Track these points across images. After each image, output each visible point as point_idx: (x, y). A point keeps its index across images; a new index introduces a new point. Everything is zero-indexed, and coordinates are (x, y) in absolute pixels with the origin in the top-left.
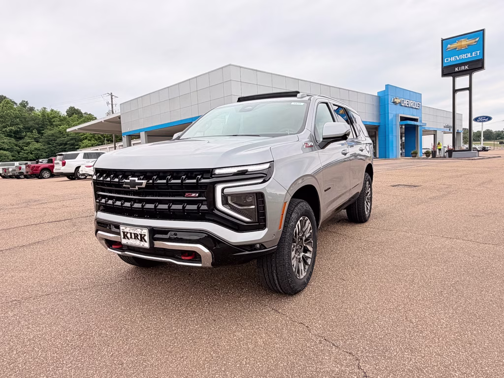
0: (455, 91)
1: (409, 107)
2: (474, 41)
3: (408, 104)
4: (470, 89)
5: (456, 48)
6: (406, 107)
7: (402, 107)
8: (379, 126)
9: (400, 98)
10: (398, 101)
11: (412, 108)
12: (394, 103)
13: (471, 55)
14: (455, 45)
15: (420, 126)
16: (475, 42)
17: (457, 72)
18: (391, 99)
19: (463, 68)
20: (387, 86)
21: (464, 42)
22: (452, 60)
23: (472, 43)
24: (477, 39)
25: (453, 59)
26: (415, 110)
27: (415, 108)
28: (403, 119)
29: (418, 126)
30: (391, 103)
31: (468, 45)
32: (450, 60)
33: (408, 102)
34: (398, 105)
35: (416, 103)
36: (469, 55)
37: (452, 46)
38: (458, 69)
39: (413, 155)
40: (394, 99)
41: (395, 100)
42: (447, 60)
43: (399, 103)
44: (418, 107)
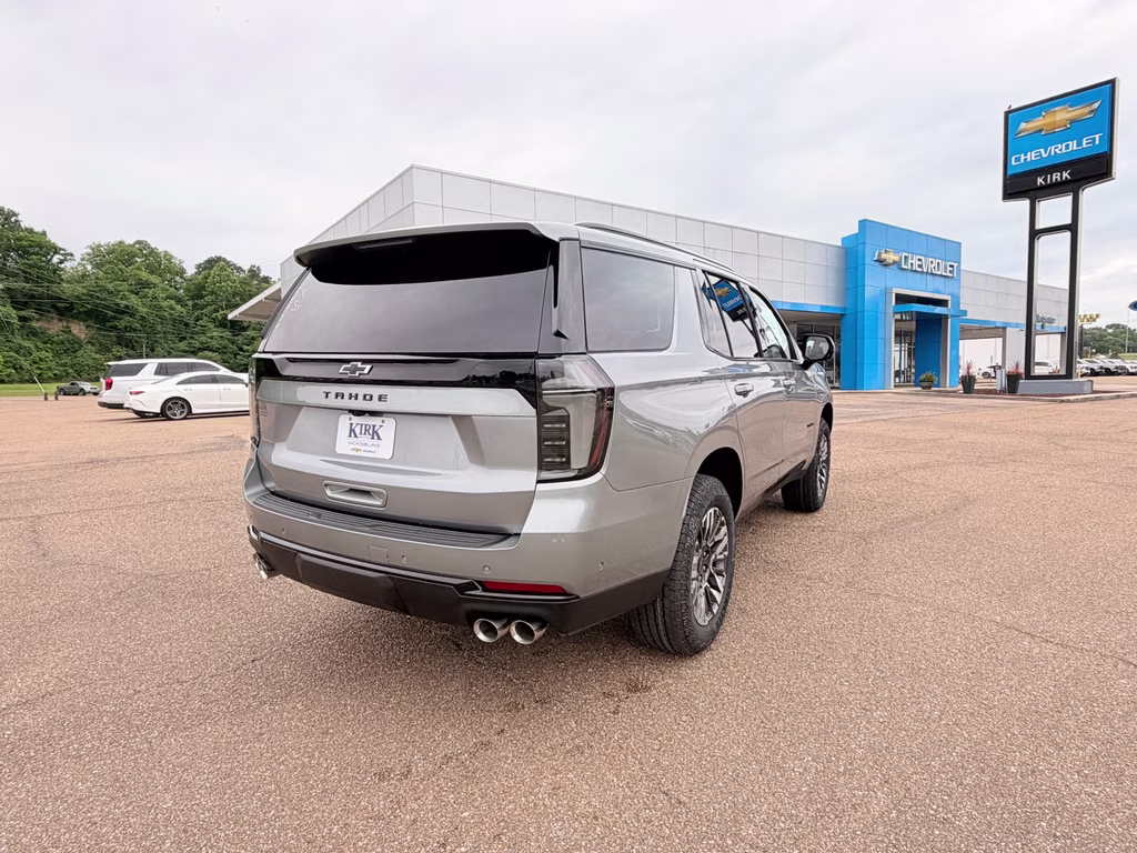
0: (1034, 234)
1: (922, 272)
2: (1088, 109)
3: (920, 266)
4: (1073, 228)
5: (1040, 131)
6: (916, 271)
7: (904, 273)
9: (897, 251)
10: (891, 257)
11: (932, 274)
12: (880, 261)
13: (1079, 144)
14: (1037, 123)
15: (953, 316)
16: (1091, 112)
17: (1042, 187)
18: (870, 255)
19: (1056, 177)
20: (863, 223)
21: (1062, 115)
22: (1030, 158)
23: (1083, 115)
24: (1096, 106)
25: (1032, 156)
26: (942, 279)
27: (941, 275)
28: (901, 299)
29: (946, 317)
30: (872, 263)
31: (1072, 122)
32: (1026, 159)
33: (919, 260)
34: (894, 267)
35: (942, 264)
37: (1030, 125)
38: (1045, 180)
39: (925, 384)
40: (880, 254)
41: (884, 256)
42: (1018, 160)
43: (895, 262)
44: (951, 272)
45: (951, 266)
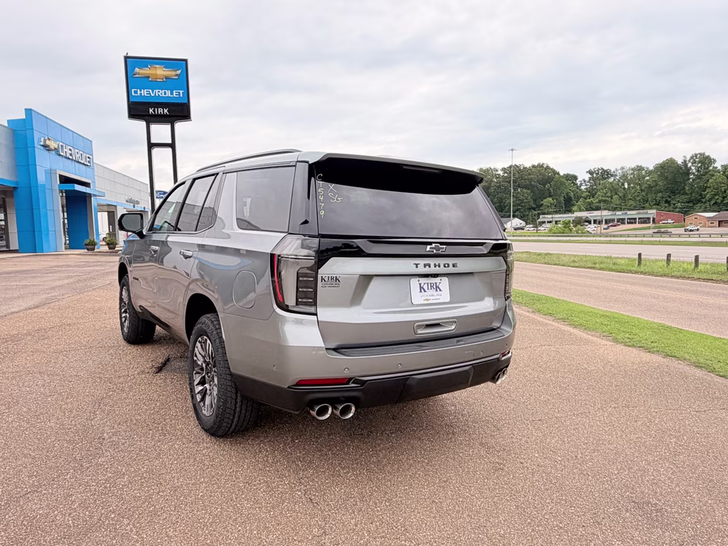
0: (151, 146)
1: (72, 160)
2: (174, 73)
3: (71, 155)
4: (172, 146)
5: (148, 77)
6: (69, 159)
7: (60, 158)
8: (15, 188)
9: (55, 140)
10: (53, 145)
11: (78, 162)
12: (45, 146)
13: (172, 94)
14: (146, 71)
15: (95, 195)
16: (177, 75)
17: (152, 116)
18: (38, 139)
19: (160, 111)
20: (29, 112)
21: (161, 71)
22: (143, 94)
23: (172, 75)
24: (179, 72)
25: (144, 92)
26: (83, 166)
27: (83, 164)
28: (65, 180)
29: (90, 195)
30: (40, 147)
31: (167, 78)
32: (141, 94)
33: (70, 150)
34: (54, 152)
35: (84, 155)
36: (168, 93)
37: (141, 71)
38: (154, 111)
39: (90, 247)
40: (45, 140)
41: (48, 142)
42: (136, 92)
43: (55, 149)
44: (89, 162)
45: (89, 158)
